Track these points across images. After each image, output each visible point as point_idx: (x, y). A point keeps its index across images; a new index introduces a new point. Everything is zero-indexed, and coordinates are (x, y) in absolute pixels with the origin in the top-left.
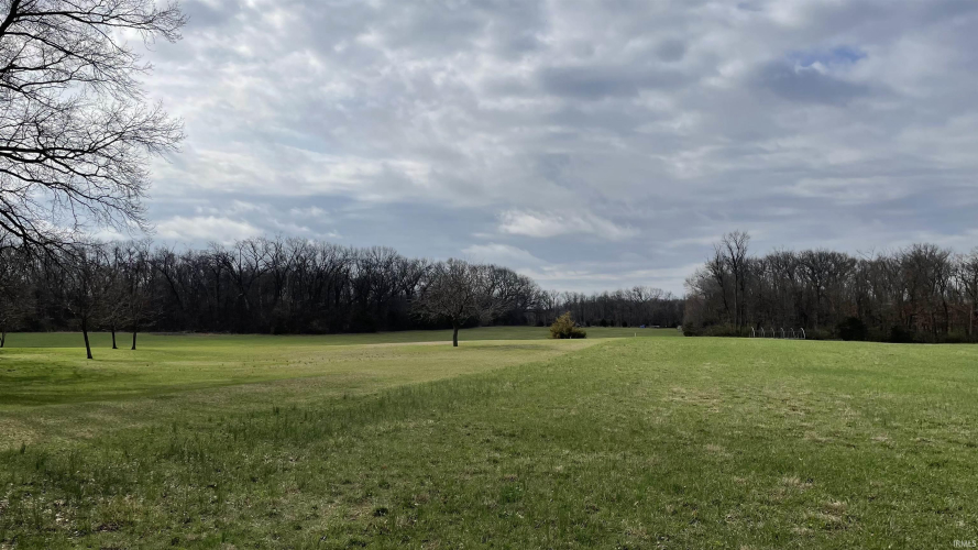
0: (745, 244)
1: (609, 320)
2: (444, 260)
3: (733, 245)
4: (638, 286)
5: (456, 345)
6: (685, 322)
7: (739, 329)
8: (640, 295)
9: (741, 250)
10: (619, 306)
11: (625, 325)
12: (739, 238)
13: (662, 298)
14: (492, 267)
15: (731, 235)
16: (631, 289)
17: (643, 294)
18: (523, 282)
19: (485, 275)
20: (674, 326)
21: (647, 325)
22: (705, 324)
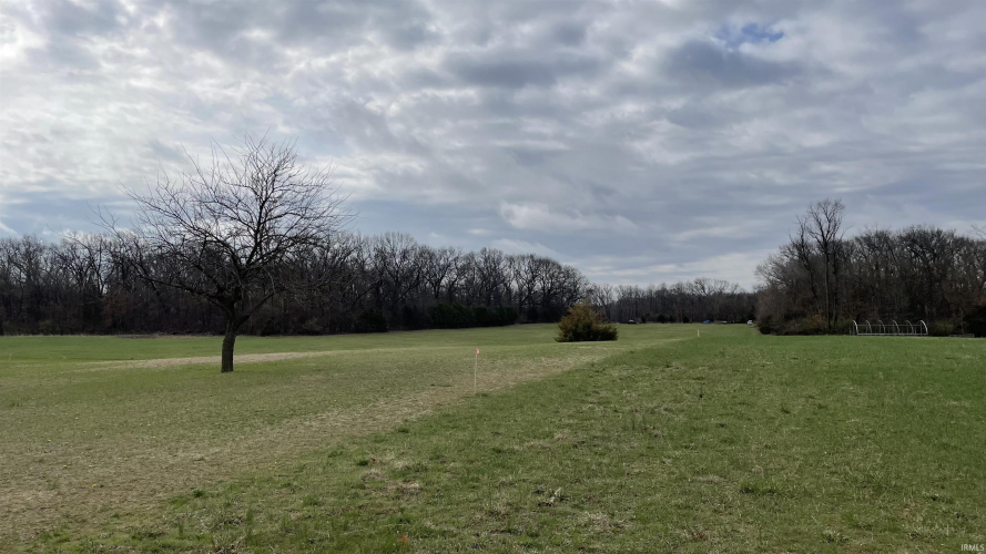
0: (837, 217)
1: (667, 316)
2: (477, 251)
3: (823, 217)
4: (700, 277)
5: (227, 365)
6: (758, 317)
7: (832, 323)
8: (703, 288)
9: (832, 224)
10: (678, 300)
11: (686, 321)
12: (830, 209)
13: (728, 291)
14: (532, 257)
15: (819, 204)
16: (692, 280)
17: (706, 286)
18: (568, 274)
19: (525, 267)
20: (744, 321)
21: (712, 321)
22: (788, 318)
